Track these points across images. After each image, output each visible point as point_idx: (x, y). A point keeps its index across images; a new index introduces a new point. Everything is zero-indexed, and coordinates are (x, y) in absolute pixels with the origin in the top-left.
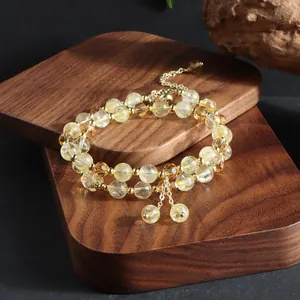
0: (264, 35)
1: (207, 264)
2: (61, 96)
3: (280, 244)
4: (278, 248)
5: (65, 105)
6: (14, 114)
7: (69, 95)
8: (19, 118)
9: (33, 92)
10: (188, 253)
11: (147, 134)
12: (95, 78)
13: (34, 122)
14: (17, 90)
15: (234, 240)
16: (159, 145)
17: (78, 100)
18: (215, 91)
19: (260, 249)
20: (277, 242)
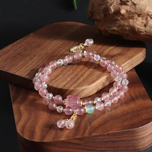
0: (131, 20)
1: (92, 148)
2: (31, 59)
3: (134, 138)
4: (133, 140)
5: (34, 64)
6: (5, 70)
7: (35, 58)
8: (8, 72)
9: (15, 57)
10: (82, 142)
11: (82, 79)
12: (50, 48)
13: (17, 74)
14: (6, 56)
15: (108, 135)
16: (89, 85)
17: (41, 61)
18: (119, 54)
19: (123, 141)
20: (133, 136)
